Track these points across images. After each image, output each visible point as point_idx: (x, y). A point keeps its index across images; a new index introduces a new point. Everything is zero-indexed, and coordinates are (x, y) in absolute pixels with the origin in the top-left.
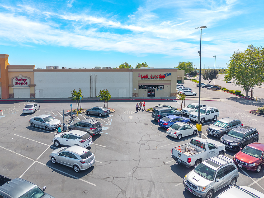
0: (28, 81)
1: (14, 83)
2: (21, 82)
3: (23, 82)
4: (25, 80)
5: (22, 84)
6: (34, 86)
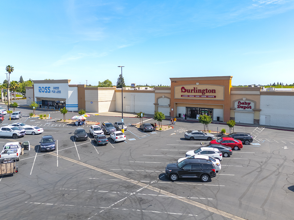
0: (252, 105)
1: (236, 106)
2: (244, 106)
3: (246, 106)
4: (249, 104)
5: (245, 108)
6: (260, 110)
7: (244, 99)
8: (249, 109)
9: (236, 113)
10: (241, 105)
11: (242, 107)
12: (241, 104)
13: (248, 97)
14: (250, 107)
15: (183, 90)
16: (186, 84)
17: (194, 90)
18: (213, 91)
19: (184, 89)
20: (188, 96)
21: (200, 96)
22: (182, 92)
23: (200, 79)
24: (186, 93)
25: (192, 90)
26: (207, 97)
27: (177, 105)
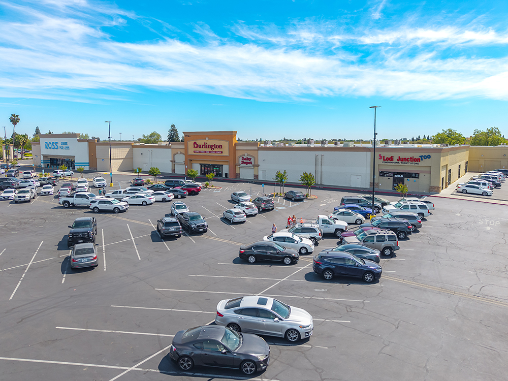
0: (252, 160)
1: (241, 162)
2: (247, 161)
3: (248, 161)
4: (250, 159)
5: (247, 163)
6: (258, 166)
7: (246, 155)
8: (250, 165)
9: (240, 169)
10: (244, 161)
11: (245, 163)
12: (244, 159)
13: (250, 153)
14: (251, 163)
15: (196, 146)
16: (197, 139)
17: (205, 146)
18: (220, 147)
19: (196, 144)
20: (200, 152)
21: (210, 152)
22: (194, 147)
23: (209, 134)
24: (198, 149)
25: (203, 145)
26: (216, 152)
27: (192, 162)
